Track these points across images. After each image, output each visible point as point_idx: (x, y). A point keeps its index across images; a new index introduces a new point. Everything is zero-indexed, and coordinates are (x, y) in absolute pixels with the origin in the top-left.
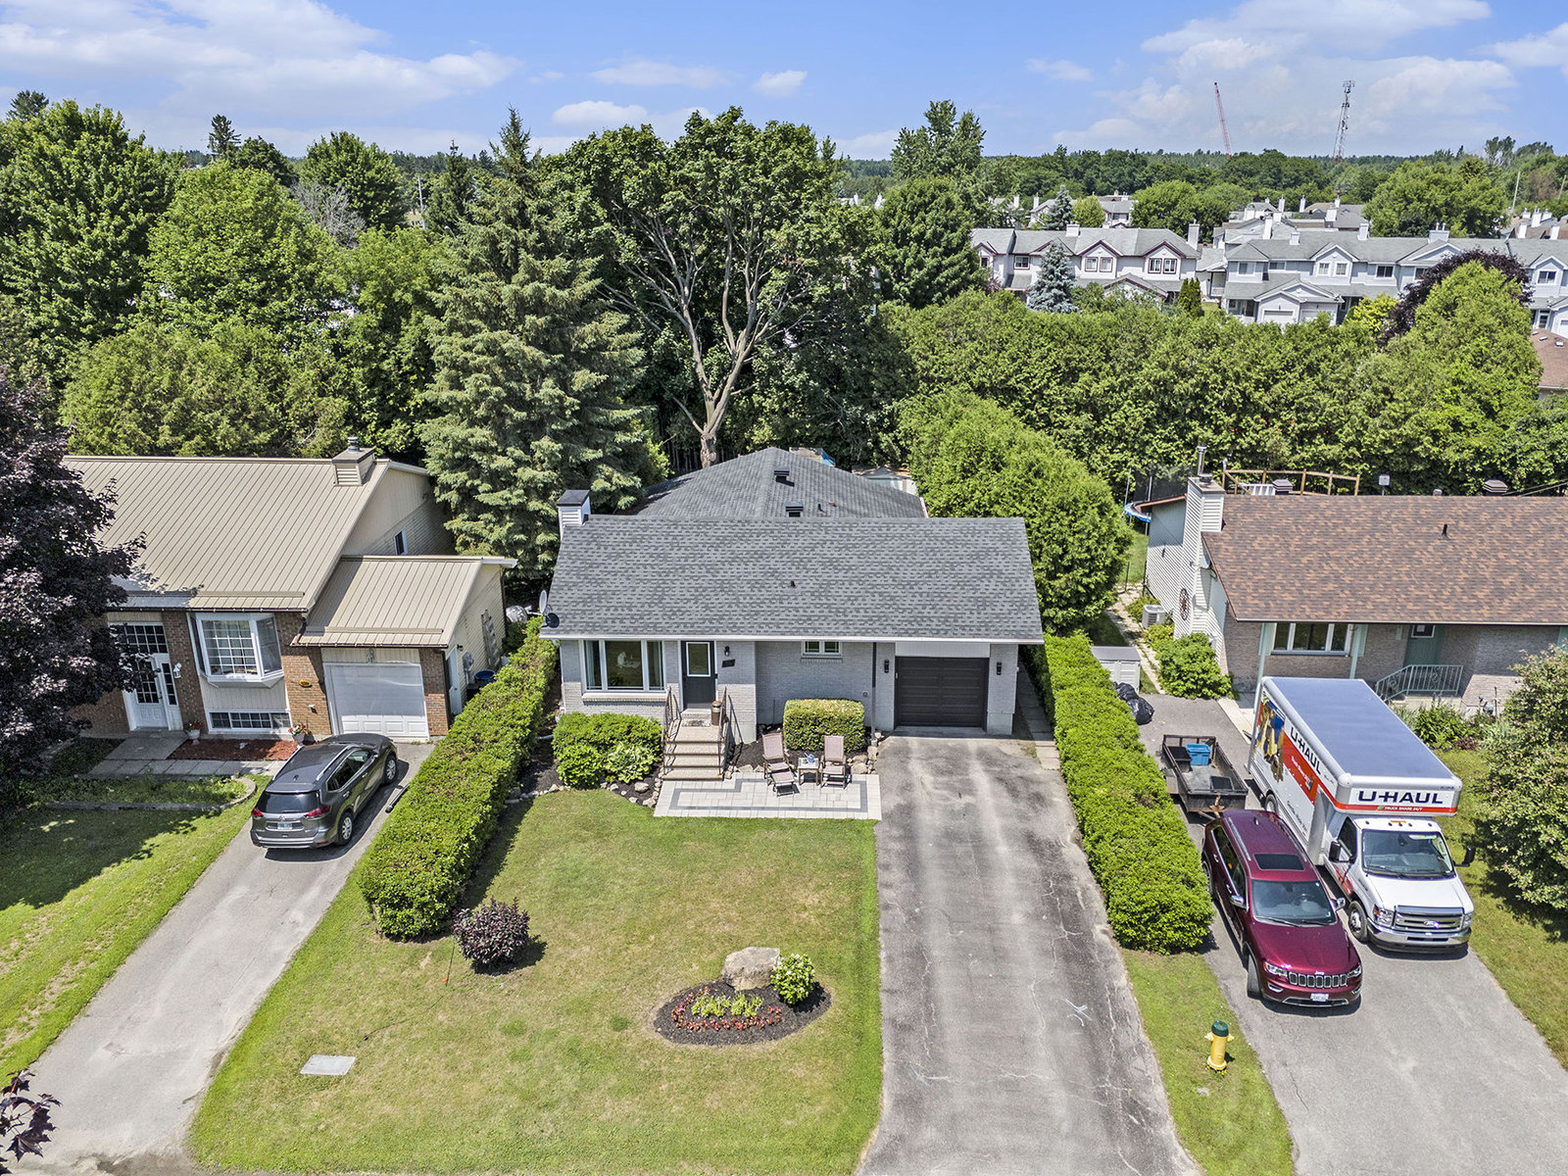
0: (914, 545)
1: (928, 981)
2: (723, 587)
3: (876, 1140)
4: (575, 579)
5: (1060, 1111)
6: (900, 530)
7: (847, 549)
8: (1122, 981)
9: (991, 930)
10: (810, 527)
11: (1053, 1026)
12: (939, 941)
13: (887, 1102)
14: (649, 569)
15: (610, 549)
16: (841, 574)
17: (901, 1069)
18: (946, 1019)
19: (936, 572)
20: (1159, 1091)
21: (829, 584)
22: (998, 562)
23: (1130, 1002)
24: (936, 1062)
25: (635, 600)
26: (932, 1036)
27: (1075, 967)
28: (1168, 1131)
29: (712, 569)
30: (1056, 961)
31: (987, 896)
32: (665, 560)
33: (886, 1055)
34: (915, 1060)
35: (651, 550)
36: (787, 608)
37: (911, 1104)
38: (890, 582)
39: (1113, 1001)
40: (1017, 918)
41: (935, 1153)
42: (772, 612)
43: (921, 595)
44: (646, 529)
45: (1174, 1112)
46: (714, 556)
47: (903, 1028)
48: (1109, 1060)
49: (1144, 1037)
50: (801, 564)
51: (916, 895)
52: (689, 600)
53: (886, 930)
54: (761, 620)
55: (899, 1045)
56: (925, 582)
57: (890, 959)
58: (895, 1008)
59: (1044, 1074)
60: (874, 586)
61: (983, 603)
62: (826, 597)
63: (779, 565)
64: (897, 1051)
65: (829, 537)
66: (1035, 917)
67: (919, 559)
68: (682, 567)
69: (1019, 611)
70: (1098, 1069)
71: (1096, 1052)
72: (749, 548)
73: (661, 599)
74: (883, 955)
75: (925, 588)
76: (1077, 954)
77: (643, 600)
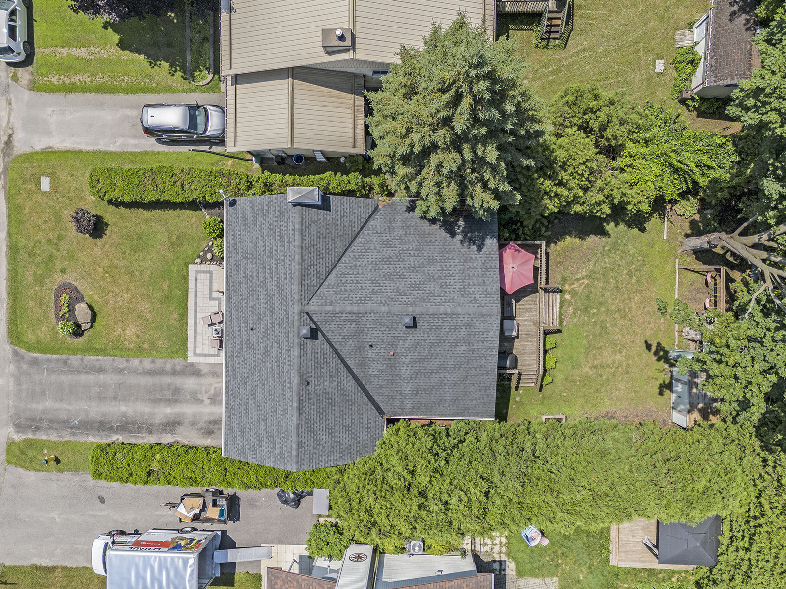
0: (278, 401)
1: (87, 372)
2: (252, 291)
3: (22, 351)
4: (256, 208)
5: (34, 406)
6: (288, 395)
7: (276, 362)
8: (91, 439)
9: (115, 398)
10: (291, 341)
11: (69, 411)
12: (109, 379)
13: (36, 355)
14: (263, 248)
15: (275, 224)
16: (260, 357)
17: (48, 360)
18: (70, 377)
19: (261, 411)
20: (44, 438)
21: (253, 349)
22: (266, 447)
23: (81, 439)
24: (51, 371)
25: (245, 244)
26: (62, 371)
27: (97, 425)
28: (30, 436)
29: (263, 284)
30: (99, 418)
31: (136, 399)
32: (269, 257)
33: (54, 356)
34: (52, 365)
35: (275, 248)
36: (240, 326)
37: (35, 362)
38: (255, 384)
39: (82, 433)
40: (123, 409)
41: (18, 368)
42: (238, 318)
43: (248, 399)
44: (289, 242)
45: (37, 440)
46: (271, 285)
47: (65, 362)
48: (54, 426)
49: (65, 439)
50: (266, 334)
51: (134, 372)
52: (244, 273)
53: (114, 360)
54: (233, 312)
55: (58, 360)
56: (255, 403)
57: (98, 360)
58: (75, 360)
59: (48, 404)
60: (253, 375)
61: (243, 431)
62: (246, 347)
63: (265, 322)
64: (55, 360)
65: (284, 352)
66: (124, 415)
67: (269, 402)
68: (264, 267)
69: (238, 449)
70: (51, 421)
71: (58, 422)
72: (277, 305)
73: (246, 258)
74: (100, 358)
75: (251, 402)
76: (103, 426)
77: (245, 249)
